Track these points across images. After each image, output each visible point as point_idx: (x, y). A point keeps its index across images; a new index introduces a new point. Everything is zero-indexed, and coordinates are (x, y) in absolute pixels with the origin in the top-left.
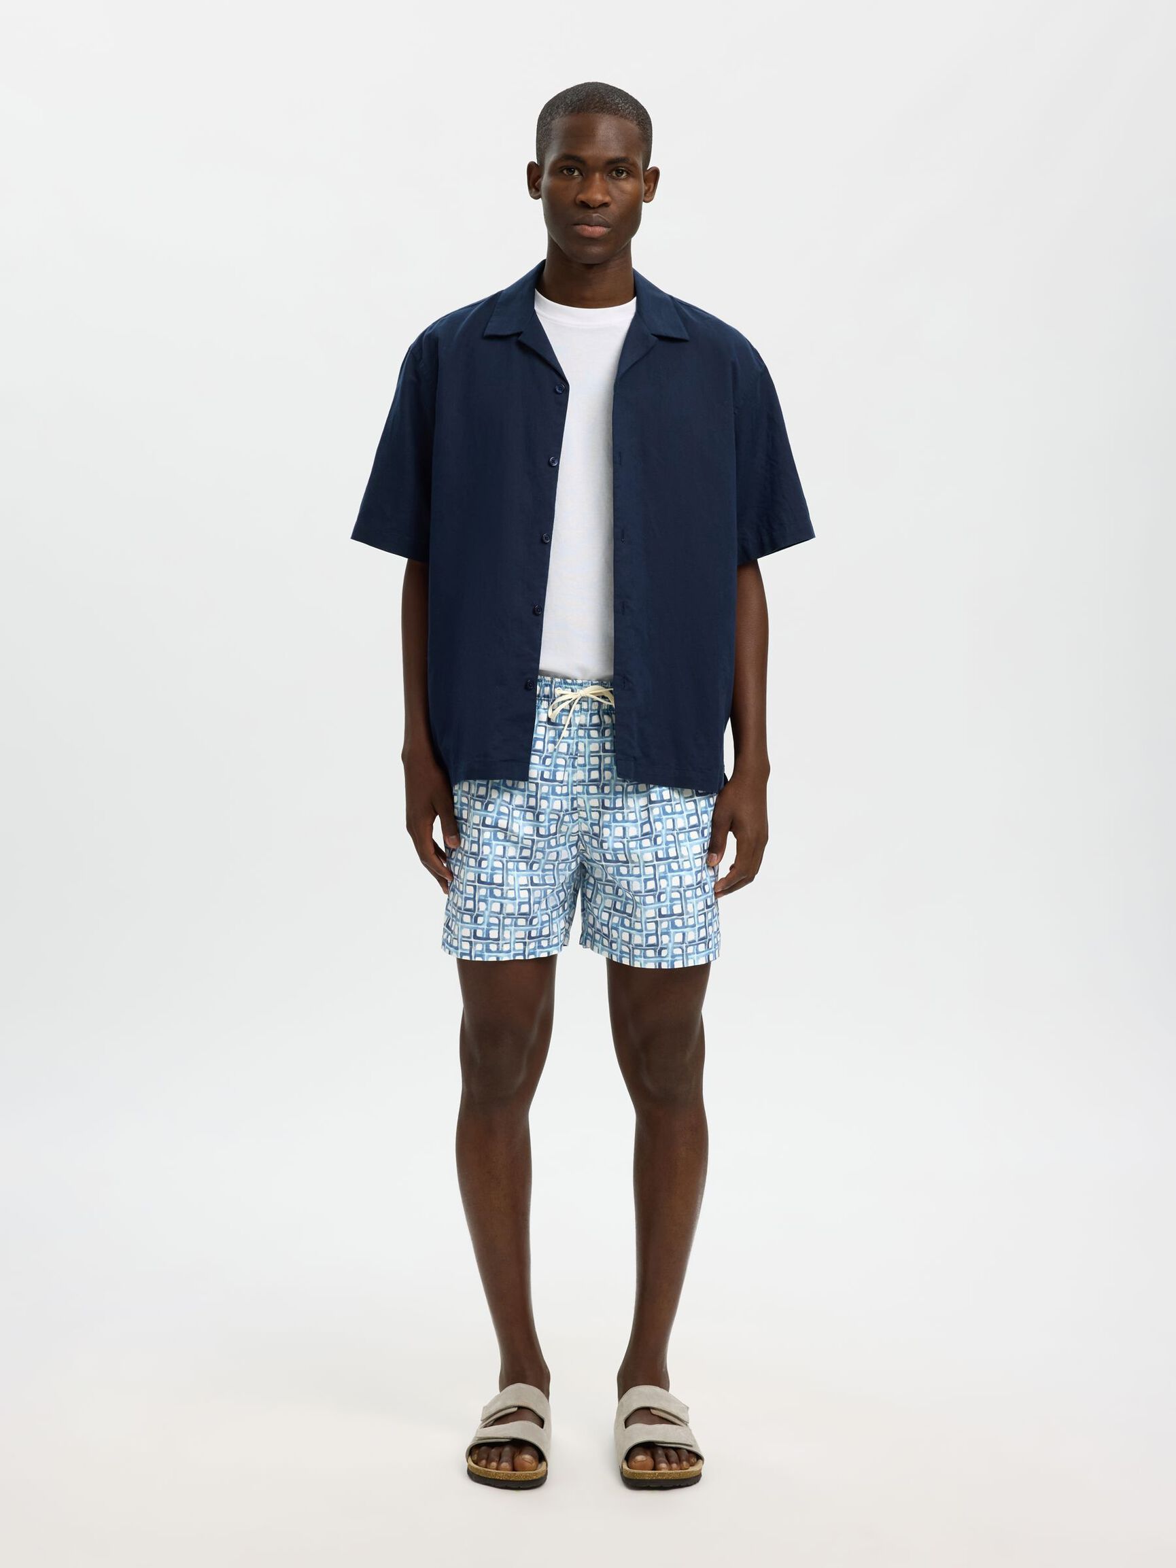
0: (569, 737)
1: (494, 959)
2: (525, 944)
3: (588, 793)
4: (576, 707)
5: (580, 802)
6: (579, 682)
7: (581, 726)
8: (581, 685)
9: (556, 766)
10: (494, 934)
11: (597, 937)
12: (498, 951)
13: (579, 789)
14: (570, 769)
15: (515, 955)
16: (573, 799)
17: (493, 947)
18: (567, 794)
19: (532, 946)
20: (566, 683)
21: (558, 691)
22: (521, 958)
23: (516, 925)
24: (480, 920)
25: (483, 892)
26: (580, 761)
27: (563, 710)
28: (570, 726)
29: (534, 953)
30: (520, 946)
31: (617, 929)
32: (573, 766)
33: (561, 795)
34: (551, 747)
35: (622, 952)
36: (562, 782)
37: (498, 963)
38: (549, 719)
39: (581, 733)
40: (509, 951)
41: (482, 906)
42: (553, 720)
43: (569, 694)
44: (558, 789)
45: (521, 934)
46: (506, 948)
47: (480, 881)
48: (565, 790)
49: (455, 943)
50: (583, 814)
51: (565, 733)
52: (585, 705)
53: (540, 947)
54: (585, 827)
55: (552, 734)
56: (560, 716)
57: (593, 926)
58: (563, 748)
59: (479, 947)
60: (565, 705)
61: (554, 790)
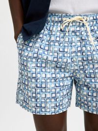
0: (69, 36)
1: (44, 114)
2: (55, 108)
3: (77, 56)
4: (71, 24)
5: (75, 59)
6: (72, 15)
7: (73, 32)
8: (72, 16)
9: (65, 46)
10: (43, 105)
11: (82, 104)
12: (45, 111)
13: (74, 54)
14: (70, 48)
15: (52, 113)
16: (72, 58)
17: (43, 110)
18: (69, 57)
19: (57, 109)
20: (67, 16)
21: (64, 19)
22: (54, 114)
23: (51, 102)
24: (38, 100)
25: (38, 91)
26: (74, 44)
27: (66, 26)
28: (69, 31)
29: (58, 112)
30: (53, 110)
31: (91, 102)
32: (71, 46)
33: (67, 57)
34: (62, 40)
35: (93, 110)
36: (67, 52)
37: (45, 116)
38: (61, 29)
39: (73, 34)
40: (49, 112)
41: (39, 96)
42: (62, 30)
43: (68, 20)
44: (66, 55)
45: (53, 105)
46: (48, 110)
47: (37, 87)
48: (68, 55)
49: (30, 108)
50: (76, 63)
51: (67, 34)
52: (74, 24)
53: (60, 109)
54: (76, 68)
55: (62, 35)
56: (65, 28)
57: (80, 101)
58: (67, 40)
59: (38, 110)
60: (67, 24)
61: (64, 55)
